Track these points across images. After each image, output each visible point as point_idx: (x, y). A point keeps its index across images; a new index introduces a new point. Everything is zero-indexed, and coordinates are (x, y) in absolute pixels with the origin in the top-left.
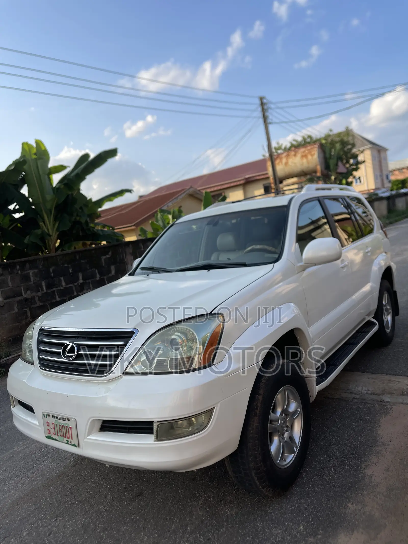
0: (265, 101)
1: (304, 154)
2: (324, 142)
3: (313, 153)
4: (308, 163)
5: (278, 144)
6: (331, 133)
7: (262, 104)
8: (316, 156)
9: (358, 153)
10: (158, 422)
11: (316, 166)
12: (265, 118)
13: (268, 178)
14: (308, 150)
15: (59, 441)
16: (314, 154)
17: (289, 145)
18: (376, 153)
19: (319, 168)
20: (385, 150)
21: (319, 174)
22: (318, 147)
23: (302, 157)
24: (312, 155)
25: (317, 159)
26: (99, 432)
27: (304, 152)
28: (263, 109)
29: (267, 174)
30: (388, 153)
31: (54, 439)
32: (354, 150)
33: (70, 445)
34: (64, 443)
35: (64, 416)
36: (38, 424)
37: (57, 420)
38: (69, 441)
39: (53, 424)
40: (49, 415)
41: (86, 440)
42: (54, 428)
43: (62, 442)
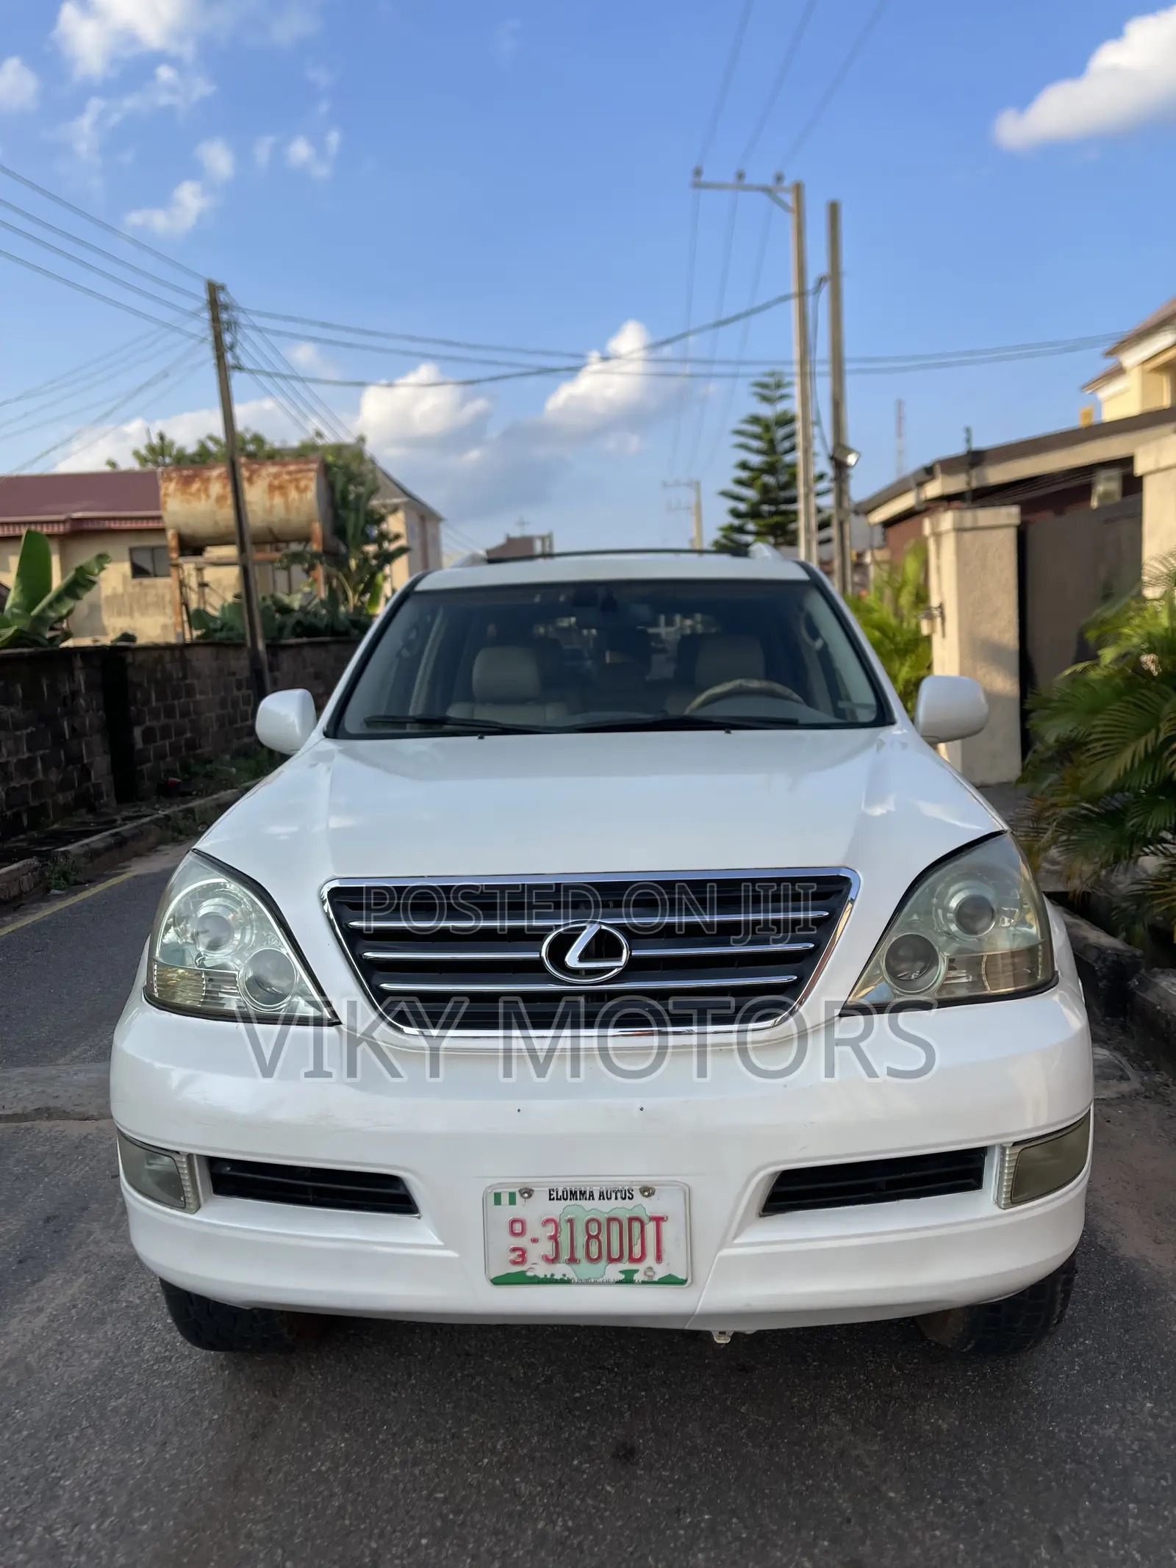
0: (222, 297)
1: (276, 483)
2: (330, 459)
3: (303, 484)
4: (287, 507)
5: (162, 437)
6: (320, 442)
7: (215, 305)
8: (311, 495)
9: (383, 511)
10: (1015, 1144)
11: (310, 522)
12: (220, 349)
13: (162, 531)
14: (289, 473)
15: (577, 1283)
16: (306, 489)
17: (191, 448)
18: (415, 520)
19: (317, 528)
20: (437, 519)
21: (315, 547)
22: (318, 471)
23: (272, 488)
24: (302, 491)
25: (315, 504)
26: (761, 1216)
27: (276, 476)
28: (215, 320)
29: (159, 518)
30: (442, 526)
31: (550, 1281)
32: (375, 503)
33: (644, 1283)
34: (608, 1283)
35: (623, 1182)
36: (441, 1243)
37: (573, 1202)
38: (636, 1271)
39: (548, 1221)
40: (527, 1192)
41: (726, 1252)
42: (554, 1238)
43: (595, 1283)
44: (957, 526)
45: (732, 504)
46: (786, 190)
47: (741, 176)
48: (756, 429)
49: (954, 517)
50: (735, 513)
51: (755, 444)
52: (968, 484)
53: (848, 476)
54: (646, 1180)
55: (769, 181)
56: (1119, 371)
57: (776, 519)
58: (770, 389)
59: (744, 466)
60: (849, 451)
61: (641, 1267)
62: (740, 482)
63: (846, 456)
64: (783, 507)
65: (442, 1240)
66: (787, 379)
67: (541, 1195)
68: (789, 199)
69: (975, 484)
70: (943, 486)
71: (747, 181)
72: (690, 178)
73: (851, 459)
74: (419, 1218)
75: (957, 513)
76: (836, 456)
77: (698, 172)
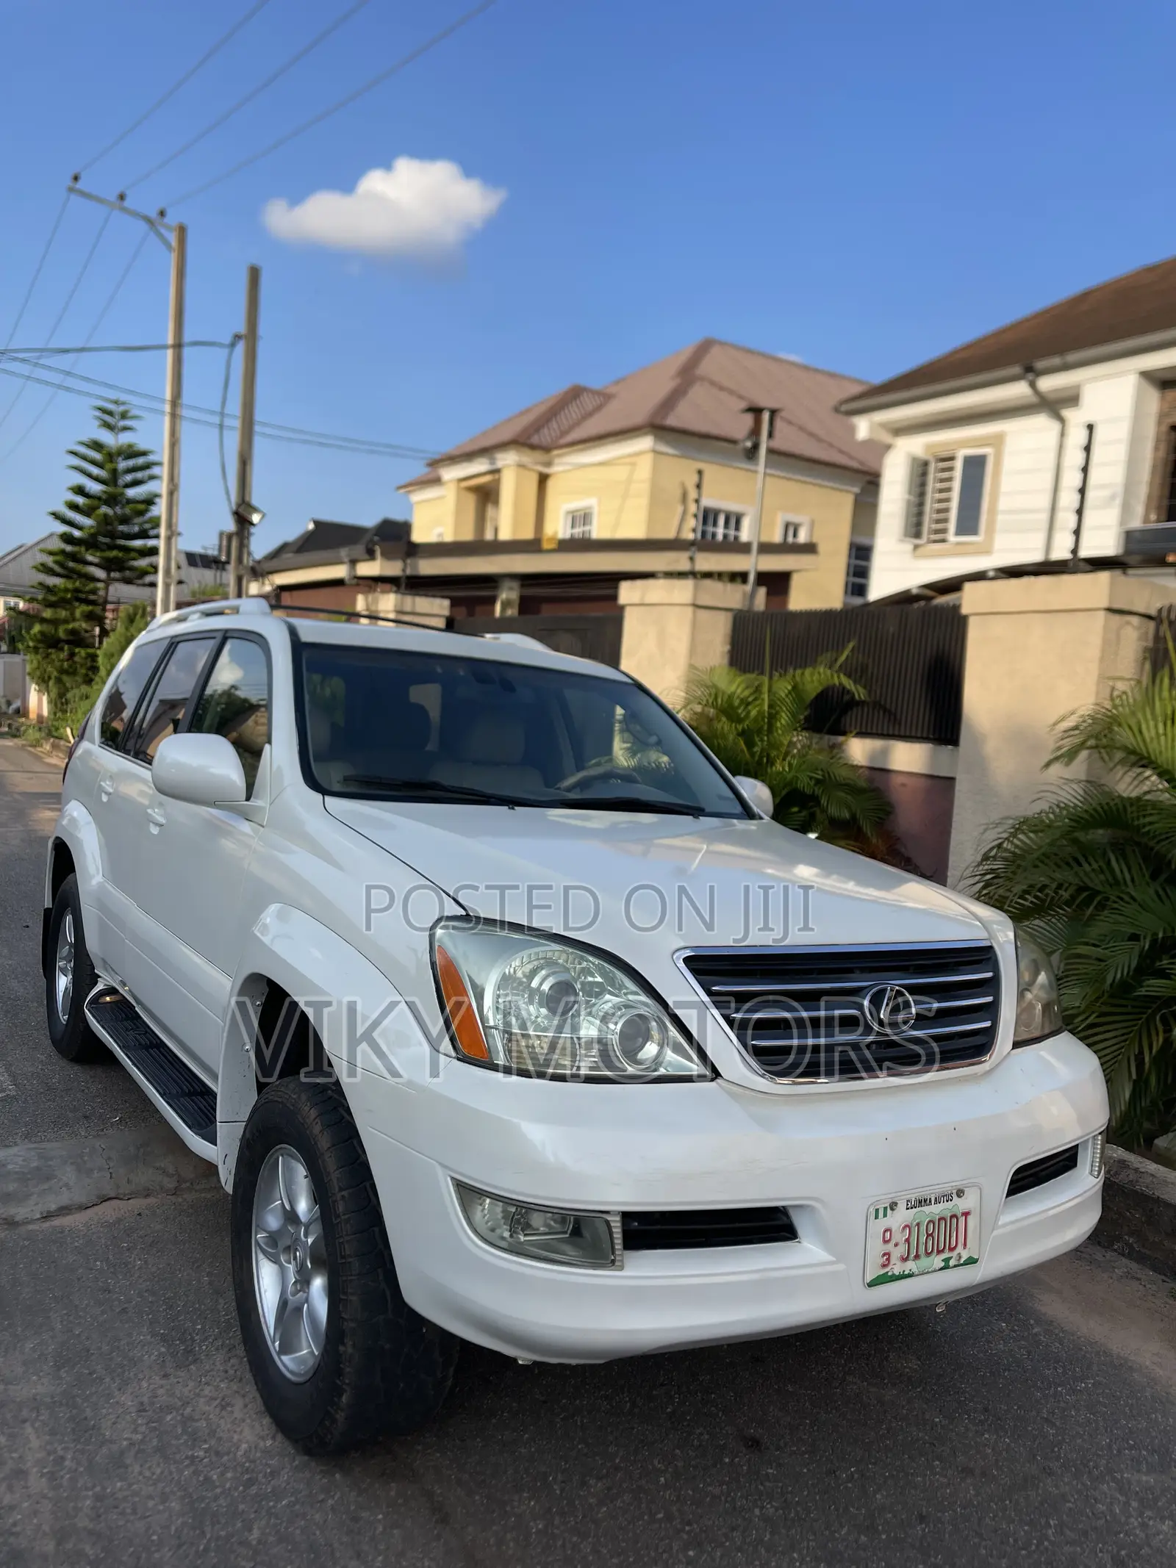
10: (1100, 1133)
15: (918, 1275)
31: (902, 1277)
33: (955, 1266)
34: (935, 1271)
35: (947, 1188)
36: (831, 1258)
37: (920, 1208)
38: (951, 1258)
39: (904, 1228)
40: (893, 1206)
41: (995, 1233)
42: (908, 1240)
43: (928, 1273)
44: (398, 609)
45: (64, 528)
46: (168, 228)
47: (122, 197)
48: (97, 456)
49: (396, 599)
50: (67, 538)
51: (95, 471)
52: (404, 570)
53: (249, 534)
54: (958, 1184)
55: (153, 214)
56: (437, 481)
57: (114, 553)
58: (113, 417)
59: (80, 490)
60: (255, 510)
61: (954, 1254)
62: (73, 506)
63: (251, 514)
64: (122, 542)
65: (834, 1256)
66: (134, 412)
67: (902, 1206)
68: (173, 239)
69: (408, 572)
70: (382, 568)
71: (127, 203)
72: (69, 183)
73: (255, 518)
74: (799, 1242)
75: (399, 596)
76: (241, 510)
77: (76, 178)
